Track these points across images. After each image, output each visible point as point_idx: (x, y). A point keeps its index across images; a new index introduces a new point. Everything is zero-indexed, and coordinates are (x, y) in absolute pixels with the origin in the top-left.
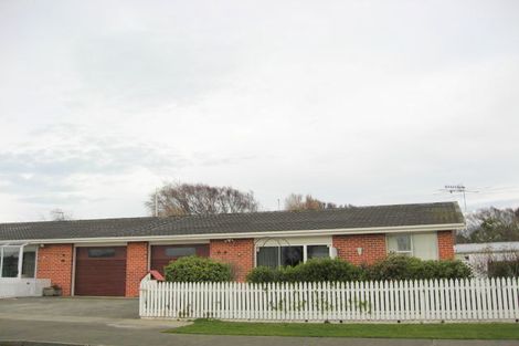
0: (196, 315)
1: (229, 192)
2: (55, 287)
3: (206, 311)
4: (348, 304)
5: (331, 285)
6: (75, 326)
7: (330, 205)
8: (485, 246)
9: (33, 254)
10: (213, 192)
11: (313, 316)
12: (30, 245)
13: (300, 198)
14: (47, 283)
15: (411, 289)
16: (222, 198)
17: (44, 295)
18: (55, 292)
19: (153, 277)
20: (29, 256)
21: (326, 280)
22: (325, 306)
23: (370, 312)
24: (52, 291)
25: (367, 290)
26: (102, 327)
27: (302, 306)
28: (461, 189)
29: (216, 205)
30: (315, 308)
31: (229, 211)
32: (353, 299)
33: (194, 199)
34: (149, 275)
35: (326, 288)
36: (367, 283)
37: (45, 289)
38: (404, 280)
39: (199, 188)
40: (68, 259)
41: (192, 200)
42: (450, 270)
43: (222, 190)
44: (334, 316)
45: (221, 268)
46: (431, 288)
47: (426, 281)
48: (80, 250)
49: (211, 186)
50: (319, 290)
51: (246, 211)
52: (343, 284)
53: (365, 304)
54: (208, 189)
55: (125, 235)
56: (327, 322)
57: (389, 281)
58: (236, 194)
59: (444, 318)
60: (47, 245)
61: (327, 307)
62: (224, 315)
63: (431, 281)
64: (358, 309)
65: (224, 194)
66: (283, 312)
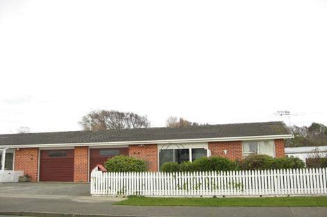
0: (129, 193)
1: (131, 115)
2: (27, 176)
3: (135, 191)
4: (228, 185)
5: (217, 173)
6: (51, 201)
7: (194, 124)
8: (314, 148)
9: (12, 154)
10: (121, 116)
11: (206, 193)
12: (10, 149)
13: (176, 119)
14: (21, 173)
15: (269, 175)
16: (127, 119)
17: (20, 181)
18: (27, 179)
19: (99, 169)
20: (9, 156)
21: (214, 170)
22: (213, 186)
23: (242, 190)
24: (25, 179)
25: (240, 176)
26: (68, 202)
27: (198, 186)
28: (287, 113)
29: (124, 123)
30: (207, 188)
31: (132, 127)
32: (231, 182)
33: (109, 119)
34: (97, 168)
35: (214, 175)
36: (240, 172)
37: (20, 177)
38: (264, 170)
39: (112, 113)
40: (35, 158)
41: (108, 121)
42: (293, 163)
43: (127, 114)
44: (219, 193)
45: (140, 163)
46: (282, 175)
47: (278, 170)
48: (43, 152)
49: (120, 111)
50: (210, 177)
51: (143, 127)
52: (225, 173)
53: (239, 185)
54: (118, 113)
55: (73, 142)
56: (215, 197)
57: (254, 170)
58: (136, 117)
59: (289, 193)
60: (21, 149)
61: (215, 187)
62: (147, 193)
63: (281, 170)
64: (235, 189)
65: (129, 116)
66: (186, 191)
